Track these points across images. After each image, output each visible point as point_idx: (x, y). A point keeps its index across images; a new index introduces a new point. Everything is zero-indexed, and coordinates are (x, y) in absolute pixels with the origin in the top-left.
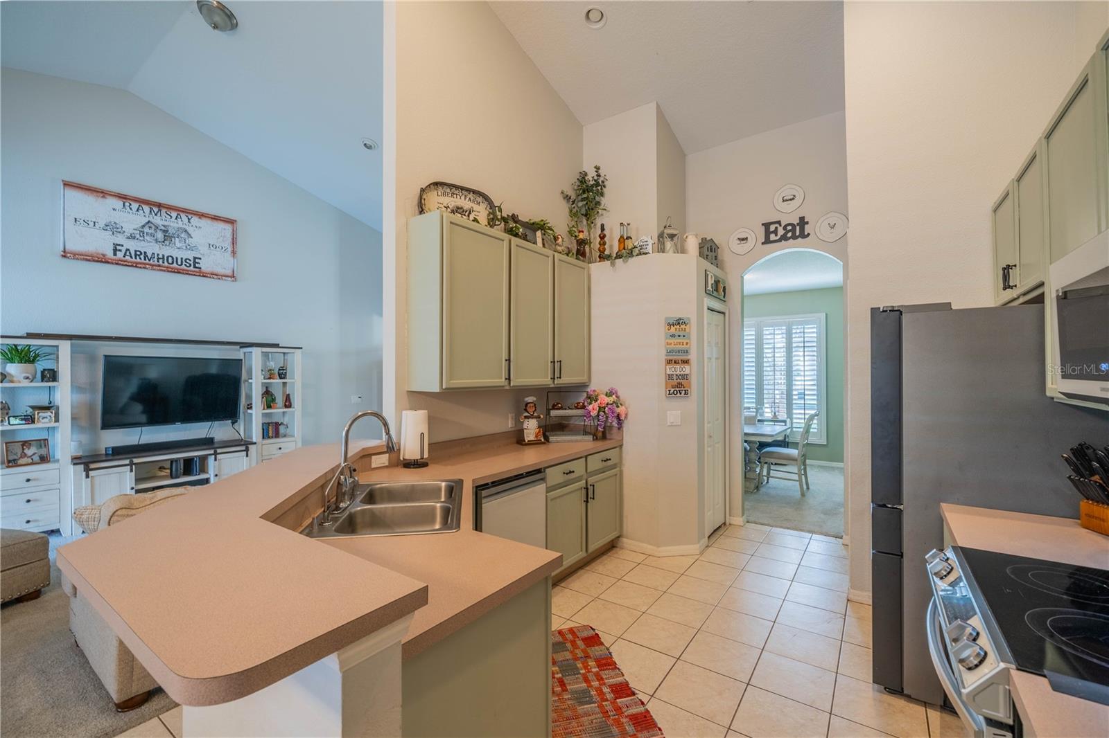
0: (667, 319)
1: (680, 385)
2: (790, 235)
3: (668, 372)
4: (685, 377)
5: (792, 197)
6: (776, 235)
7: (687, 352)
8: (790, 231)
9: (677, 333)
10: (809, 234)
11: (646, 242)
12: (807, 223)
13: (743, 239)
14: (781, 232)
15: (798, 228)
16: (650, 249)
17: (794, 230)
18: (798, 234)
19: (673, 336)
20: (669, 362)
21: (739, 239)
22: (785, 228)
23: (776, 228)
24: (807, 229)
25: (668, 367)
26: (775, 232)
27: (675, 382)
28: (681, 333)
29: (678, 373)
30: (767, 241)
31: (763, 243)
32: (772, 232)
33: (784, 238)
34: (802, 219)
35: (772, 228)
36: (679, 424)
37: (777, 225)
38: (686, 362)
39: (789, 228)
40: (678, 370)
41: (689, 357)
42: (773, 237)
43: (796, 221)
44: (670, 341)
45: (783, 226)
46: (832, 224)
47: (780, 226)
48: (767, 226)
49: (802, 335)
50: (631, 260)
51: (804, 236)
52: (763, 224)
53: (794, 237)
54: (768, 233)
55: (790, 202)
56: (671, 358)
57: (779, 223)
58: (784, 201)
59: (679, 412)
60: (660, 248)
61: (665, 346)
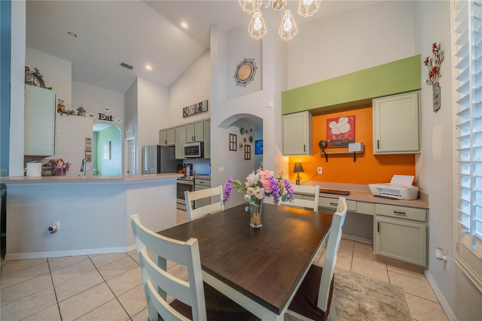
0: (86, 138)
1: (89, 158)
2: (107, 119)
3: (86, 154)
4: (90, 156)
5: (108, 109)
6: (103, 118)
7: (91, 148)
9: (89, 143)
10: (113, 121)
11: (75, 111)
13: (92, 116)
14: (105, 117)
15: (110, 118)
16: (76, 113)
17: (108, 118)
18: (110, 119)
19: (88, 143)
20: (86, 151)
21: (90, 115)
22: (106, 117)
23: (103, 116)
24: (112, 119)
26: (103, 117)
27: (88, 157)
29: (89, 154)
30: (100, 119)
31: (99, 119)
33: (105, 119)
34: (111, 116)
35: (102, 115)
36: (88, 170)
38: (91, 151)
39: (107, 117)
40: (88, 153)
41: (91, 150)
42: (102, 118)
43: (109, 116)
44: (87, 145)
46: (119, 120)
48: (100, 114)
50: (70, 115)
51: (111, 120)
53: (109, 120)
54: (100, 117)
56: (87, 150)
57: (104, 115)
58: (105, 109)
59: (88, 166)
60: (79, 115)
61: (85, 146)
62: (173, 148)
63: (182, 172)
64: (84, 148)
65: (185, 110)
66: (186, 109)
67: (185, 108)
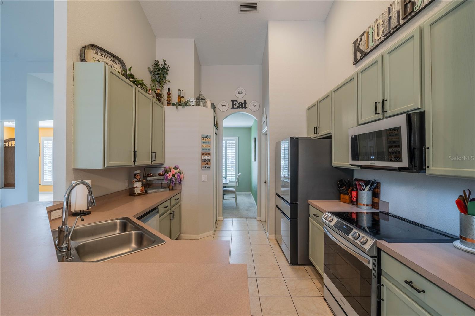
0: (202, 135)
1: (207, 164)
2: (240, 106)
3: (203, 158)
4: (209, 160)
5: (241, 92)
6: (236, 106)
7: (209, 150)
8: (241, 105)
9: (206, 142)
10: (247, 107)
11: (192, 100)
12: (246, 103)
13: (224, 105)
14: (238, 105)
15: (243, 104)
16: (194, 103)
17: (242, 105)
18: (243, 107)
19: (205, 143)
20: (203, 154)
21: (222, 105)
22: (239, 104)
23: (236, 103)
24: (246, 105)
25: (202, 156)
26: (236, 105)
27: (205, 163)
28: (208, 142)
29: (206, 159)
30: (233, 108)
31: (231, 108)
32: (235, 104)
33: (238, 107)
34: (245, 101)
35: (235, 103)
36: (206, 180)
37: (236, 102)
38: (209, 154)
39: (240, 104)
40: (206, 157)
41: (210, 152)
42: (235, 106)
43: (243, 102)
44: (203, 145)
45: (238, 102)
46: (254, 105)
47: (237, 102)
48: (233, 101)
49: (230, 145)
50: (186, 107)
51: (245, 108)
52: (231, 101)
53: (242, 108)
54: (233, 105)
55: (241, 94)
56: (203, 152)
57: (237, 101)
58: (239, 93)
59: (206, 175)
60: (198, 104)
61: (202, 147)
62: (328, 140)
63: (348, 200)
64: (198, 150)
65: (359, 44)
66: (361, 40)
67: (359, 40)
